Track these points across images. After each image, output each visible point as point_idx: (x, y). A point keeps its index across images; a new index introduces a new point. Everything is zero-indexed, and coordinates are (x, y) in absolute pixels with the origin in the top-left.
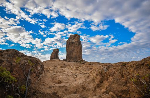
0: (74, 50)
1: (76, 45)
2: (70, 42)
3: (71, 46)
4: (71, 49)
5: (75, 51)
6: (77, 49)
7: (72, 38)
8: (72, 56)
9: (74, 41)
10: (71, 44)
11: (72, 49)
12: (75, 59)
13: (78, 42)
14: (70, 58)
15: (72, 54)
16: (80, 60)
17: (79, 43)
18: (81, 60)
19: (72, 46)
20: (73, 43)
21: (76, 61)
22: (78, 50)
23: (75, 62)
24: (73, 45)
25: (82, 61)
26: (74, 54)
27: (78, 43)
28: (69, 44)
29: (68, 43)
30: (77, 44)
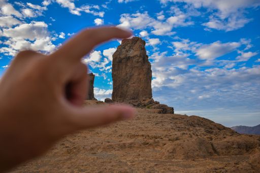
0: (131, 76)
1: (137, 65)
2: (122, 56)
3: (124, 67)
4: (124, 74)
5: (135, 80)
6: (139, 74)
7: (127, 48)
8: (127, 91)
9: (132, 53)
10: (123, 61)
11: (126, 74)
12: (133, 99)
13: (140, 56)
14: (120, 97)
15: (127, 85)
16: (146, 102)
17: (144, 59)
18: (150, 100)
19: (126, 65)
20: (128, 59)
21: (136, 104)
22: (141, 76)
23: (134, 105)
24: (129, 64)
25: (152, 102)
26: (132, 87)
27: (141, 59)
28: (120, 62)
29: (117, 60)
30: (138, 62)
